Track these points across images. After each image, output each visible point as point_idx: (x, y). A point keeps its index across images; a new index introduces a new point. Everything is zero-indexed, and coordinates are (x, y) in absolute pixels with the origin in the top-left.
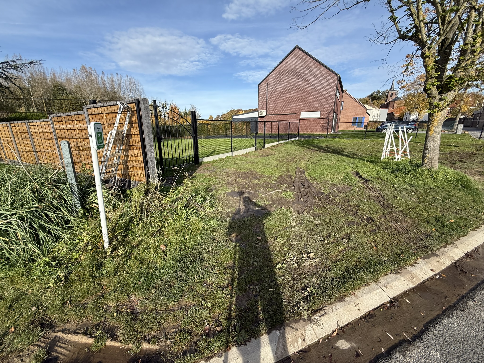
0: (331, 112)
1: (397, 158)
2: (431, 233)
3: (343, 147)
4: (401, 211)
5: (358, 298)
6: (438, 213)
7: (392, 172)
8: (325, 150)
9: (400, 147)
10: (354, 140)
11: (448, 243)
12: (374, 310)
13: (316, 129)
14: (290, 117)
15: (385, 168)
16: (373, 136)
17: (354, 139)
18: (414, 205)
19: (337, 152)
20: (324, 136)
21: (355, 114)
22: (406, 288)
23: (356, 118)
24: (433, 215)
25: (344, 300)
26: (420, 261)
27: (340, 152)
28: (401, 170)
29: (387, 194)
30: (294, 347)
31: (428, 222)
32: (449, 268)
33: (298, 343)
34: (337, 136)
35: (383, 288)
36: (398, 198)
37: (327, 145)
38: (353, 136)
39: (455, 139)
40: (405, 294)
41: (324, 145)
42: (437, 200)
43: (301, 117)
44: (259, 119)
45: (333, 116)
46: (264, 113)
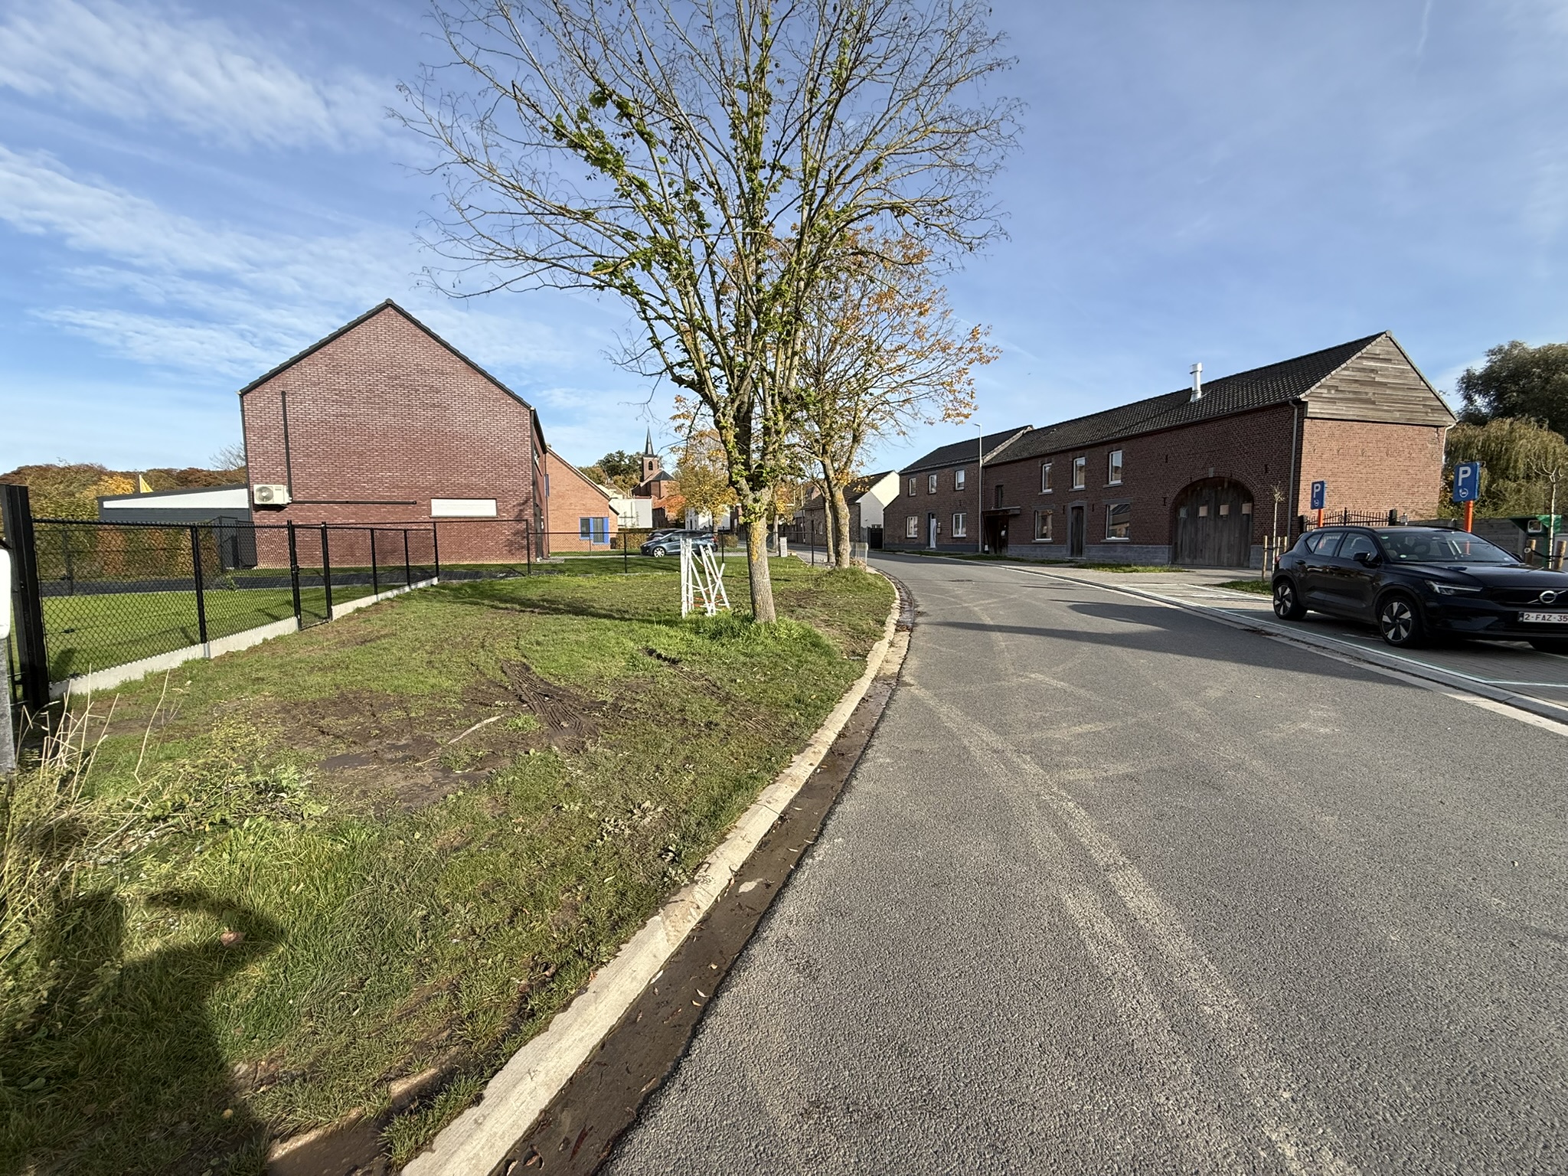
0: (526, 502)
1: (709, 610)
2: (796, 719)
3: (589, 598)
4: (749, 700)
5: (742, 829)
6: (797, 691)
7: (710, 638)
8: (543, 607)
9: (710, 587)
10: (603, 577)
11: (817, 727)
12: (765, 835)
13: (491, 552)
14: (396, 513)
15: (697, 633)
16: (641, 565)
17: (601, 575)
18: (763, 686)
19: (578, 610)
20: (519, 570)
21: (584, 510)
22: (792, 795)
23: (588, 520)
24: (790, 695)
25: (726, 839)
26: (795, 758)
27: (586, 610)
28: (726, 631)
29: (719, 679)
30: (689, 921)
31: (788, 706)
32: (827, 756)
33: (691, 915)
34: (555, 569)
35: (767, 804)
36: (738, 681)
37: (541, 594)
38: (596, 568)
39: (781, 567)
40: (793, 802)
41: (533, 594)
42: (790, 673)
43: (434, 515)
44: (256, 515)
45: (534, 515)
46: (282, 496)
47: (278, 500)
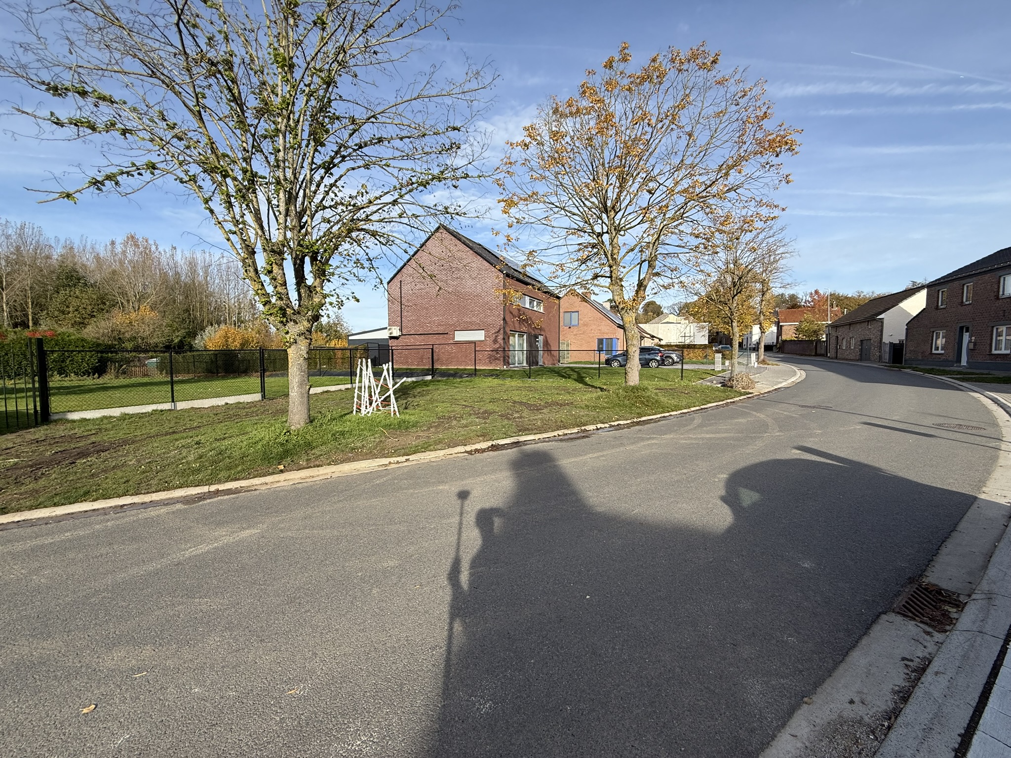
0: (499, 331)
13: (480, 361)
14: (439, 339)
21: (600, 333)
23: (602, 340)
43: (456, 340)
44: (390, 341)
45: (504, 339)
46: (396, 332)
47: (395, 334)
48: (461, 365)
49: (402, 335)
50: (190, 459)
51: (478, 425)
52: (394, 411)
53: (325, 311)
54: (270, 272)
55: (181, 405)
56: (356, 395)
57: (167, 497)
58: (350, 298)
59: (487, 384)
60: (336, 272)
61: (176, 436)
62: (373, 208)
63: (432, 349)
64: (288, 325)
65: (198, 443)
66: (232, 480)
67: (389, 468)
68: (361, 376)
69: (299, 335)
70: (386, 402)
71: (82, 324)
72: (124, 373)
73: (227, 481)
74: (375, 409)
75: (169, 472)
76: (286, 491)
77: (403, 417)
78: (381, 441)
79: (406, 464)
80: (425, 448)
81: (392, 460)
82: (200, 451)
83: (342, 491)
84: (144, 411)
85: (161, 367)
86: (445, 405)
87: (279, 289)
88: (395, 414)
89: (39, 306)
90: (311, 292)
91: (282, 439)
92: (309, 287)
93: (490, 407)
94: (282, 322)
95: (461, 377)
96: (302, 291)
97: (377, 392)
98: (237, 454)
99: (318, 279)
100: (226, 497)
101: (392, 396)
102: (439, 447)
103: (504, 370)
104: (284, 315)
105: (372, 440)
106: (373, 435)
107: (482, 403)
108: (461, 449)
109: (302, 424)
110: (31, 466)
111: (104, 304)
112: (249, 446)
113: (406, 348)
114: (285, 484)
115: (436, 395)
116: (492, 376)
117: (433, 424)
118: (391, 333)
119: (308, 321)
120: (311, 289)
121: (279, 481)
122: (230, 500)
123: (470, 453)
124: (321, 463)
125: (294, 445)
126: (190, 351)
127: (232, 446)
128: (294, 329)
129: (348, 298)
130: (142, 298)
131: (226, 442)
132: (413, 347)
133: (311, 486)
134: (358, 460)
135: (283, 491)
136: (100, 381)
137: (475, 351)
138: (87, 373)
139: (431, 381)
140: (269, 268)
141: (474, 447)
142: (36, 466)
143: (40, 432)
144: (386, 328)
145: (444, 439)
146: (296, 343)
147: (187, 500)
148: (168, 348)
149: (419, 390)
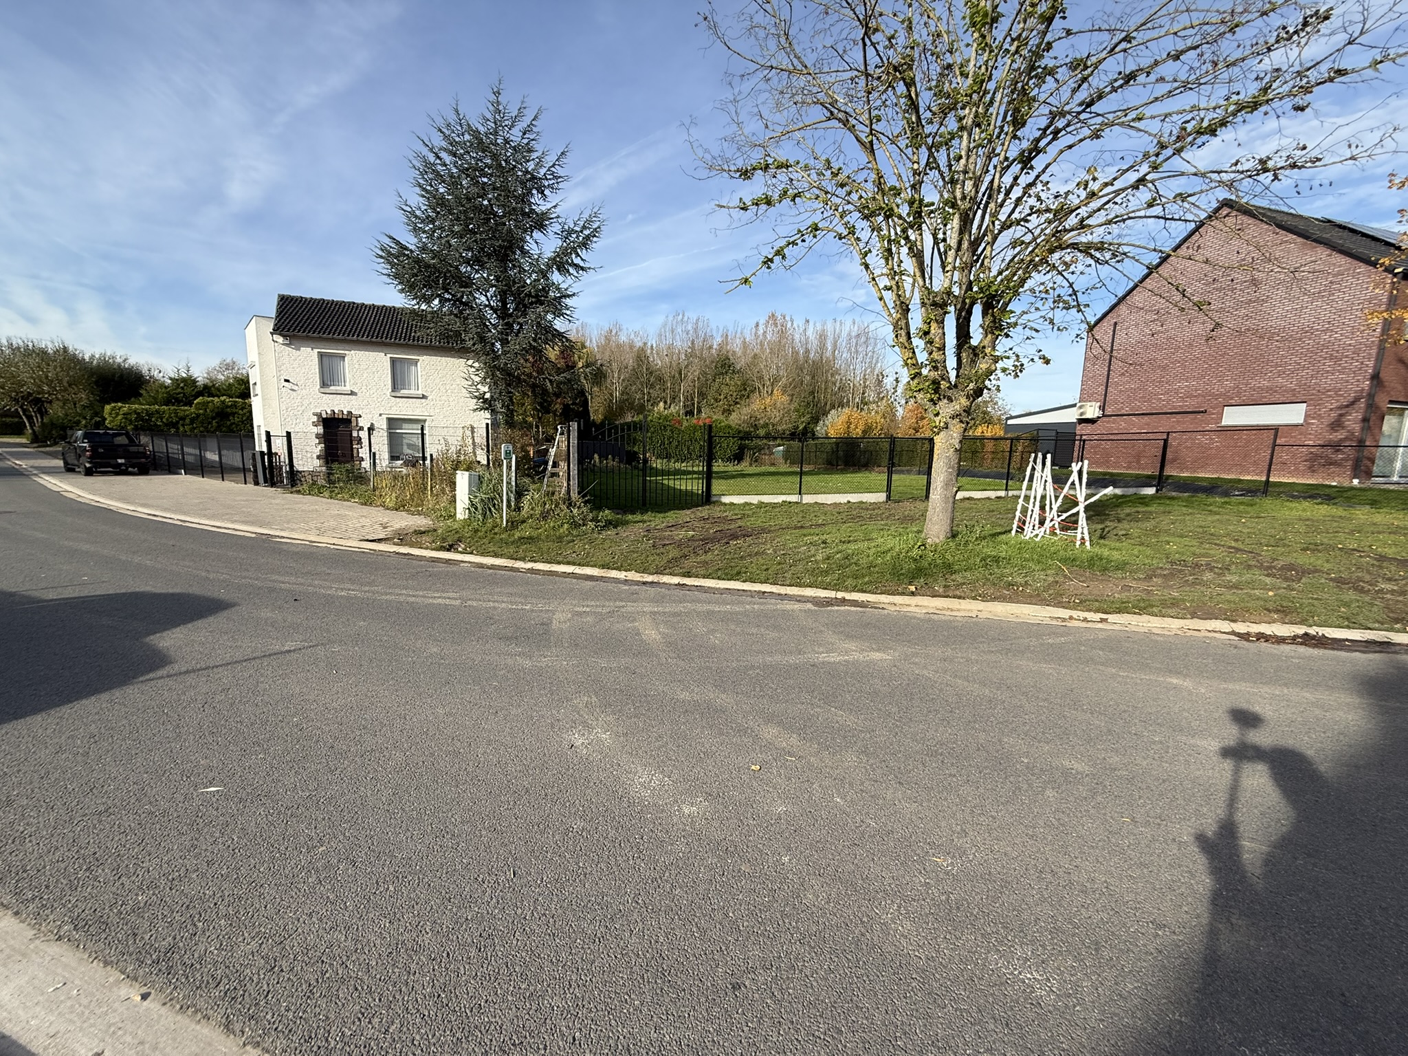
0: (1352, 403)
13: (1282, 467)
14: (1184, 423)
43: (1223, 423)
44: (1079, 427)
45: (1365, 420)
46: (1092, 411)
47: (1089, 415)
48: (1229, 471)
49: (1104, 415)
50: (818, 558)
51: (1270, 589)
52: (1083, 538)
53: (994, 382)
54: (926, 333)
55: (807, 499)
56: (1019, 507)
57: (799, 593)
58: (1036, 359)
59: (1294, 513)
60: (1020, 321)
61: (805, 531)
62: (1095, 204)
63: (1166, 441)
64: (941, 403)
65: (824, 542)
66: (859, 591)
67: (1068, 624)
68: (1031, 479)
69: (953, 418)
70: (1070, 524)
71: (728, 412)
72: (756, 461)
73: (853, 591)
74: (1048, 532)
75: (800, 567)
76: (919, 619)
77: (1097, 550)
78: (1057, 582)
79: (1100, 626)
80: (1143, 607)
81: (1075, 614)
82: (828, 551)
83: (993, 640)
84: (776, 501)
85: (787, 456)
86: (1186, 541)
87: (935, 355)
88: (1083, 543)
89: (702, 395)
90: (976, 355)
91: (915, 553)
92: (974, 349)
93: (1305, 559)
94: (932, 400)
95: (1226, 494)
96: (964, 355)
97: (1055, 507)
98: (864, 562)
99: (989, 336)
100: (853, 609)
101: (1082, 516)
102: (1170, 611)
103: (1353, 488)
104: (937, 390)
105: (1041, 579)
106: (1043, 570)
107: (1280, 549)
108: (1226, 626)
109: (941, 537)
110: (702, 540)
111: (745, 389)
112: (877, 555)
113: (1110, 438)
114: (917, 610)
115: (1165, 521)
116: (1312, 497)
117: (1159, 571)
118: (1082, 414)
119: (968, 397)
120: (976, 352)
121: (909, 605)
122: (856, 612)
123: (1245, 637)
124: (963, 595)
125: (930, 564)
126: (813, 439)
127: (859, 552)
128: (946, 409)
129: (1032, 360)
130: (775, 380)
131: (852, 546)
132: (1123, 437)
133: (951, 622)
134: (1017, 603)
135: (915, 618)
136: (739, 468)
137: (1274, 445)
138: (729, 460)
139: (1153, 497)
140: (925, 328)
141: (1255, 629)
142: (706, 540)
143: (704, 511)
144: (1074, 405)
145: (1184, 600)
146: (947, 428)
147: (816, 602)
148: (793, 436)
149: (1127, 510)
